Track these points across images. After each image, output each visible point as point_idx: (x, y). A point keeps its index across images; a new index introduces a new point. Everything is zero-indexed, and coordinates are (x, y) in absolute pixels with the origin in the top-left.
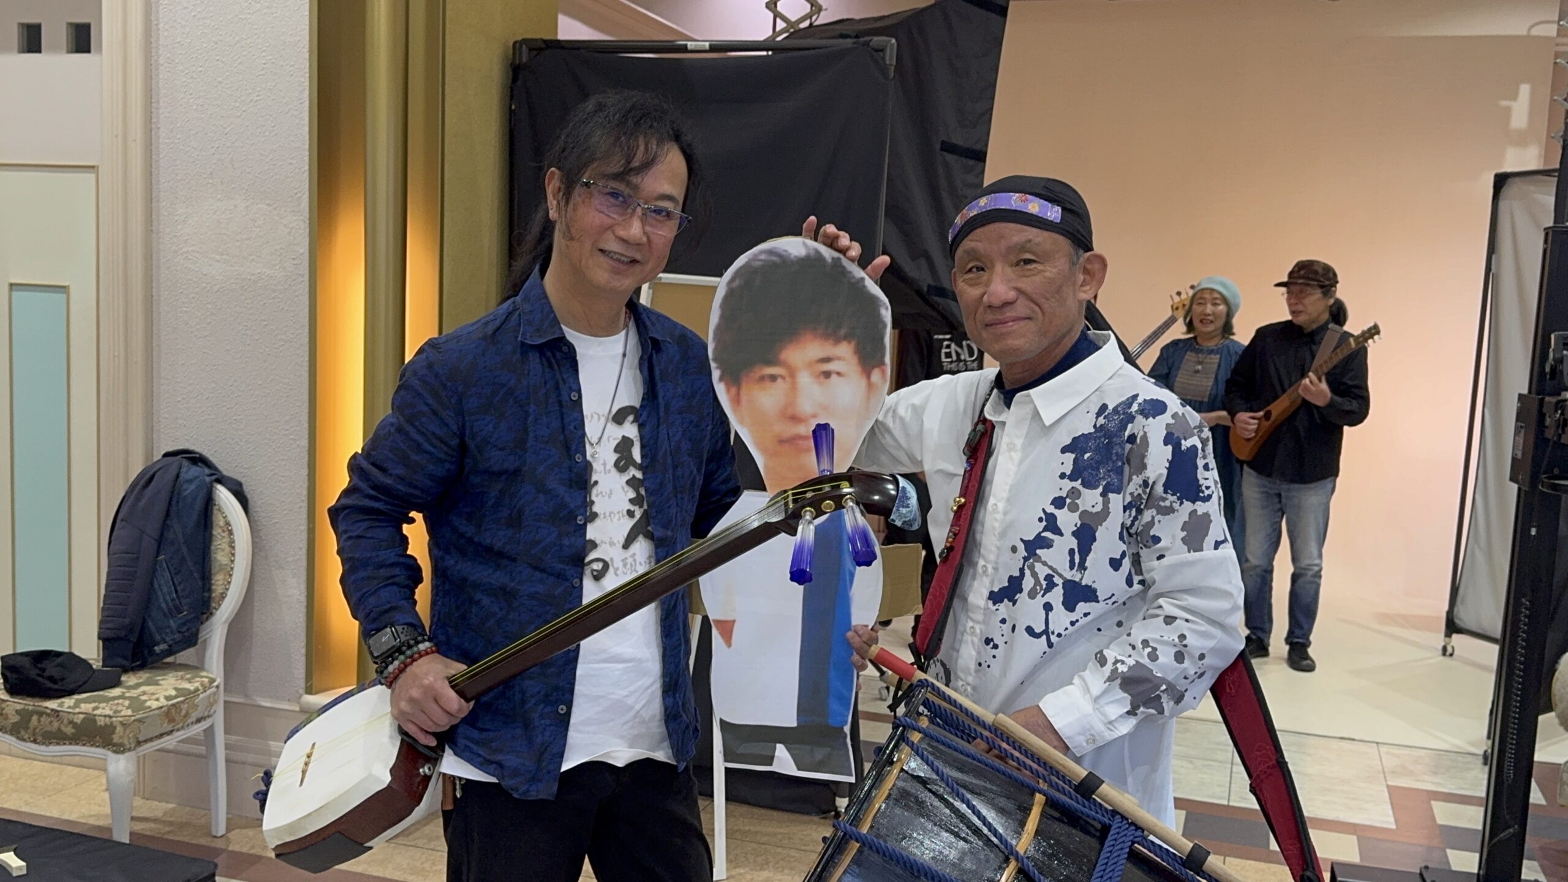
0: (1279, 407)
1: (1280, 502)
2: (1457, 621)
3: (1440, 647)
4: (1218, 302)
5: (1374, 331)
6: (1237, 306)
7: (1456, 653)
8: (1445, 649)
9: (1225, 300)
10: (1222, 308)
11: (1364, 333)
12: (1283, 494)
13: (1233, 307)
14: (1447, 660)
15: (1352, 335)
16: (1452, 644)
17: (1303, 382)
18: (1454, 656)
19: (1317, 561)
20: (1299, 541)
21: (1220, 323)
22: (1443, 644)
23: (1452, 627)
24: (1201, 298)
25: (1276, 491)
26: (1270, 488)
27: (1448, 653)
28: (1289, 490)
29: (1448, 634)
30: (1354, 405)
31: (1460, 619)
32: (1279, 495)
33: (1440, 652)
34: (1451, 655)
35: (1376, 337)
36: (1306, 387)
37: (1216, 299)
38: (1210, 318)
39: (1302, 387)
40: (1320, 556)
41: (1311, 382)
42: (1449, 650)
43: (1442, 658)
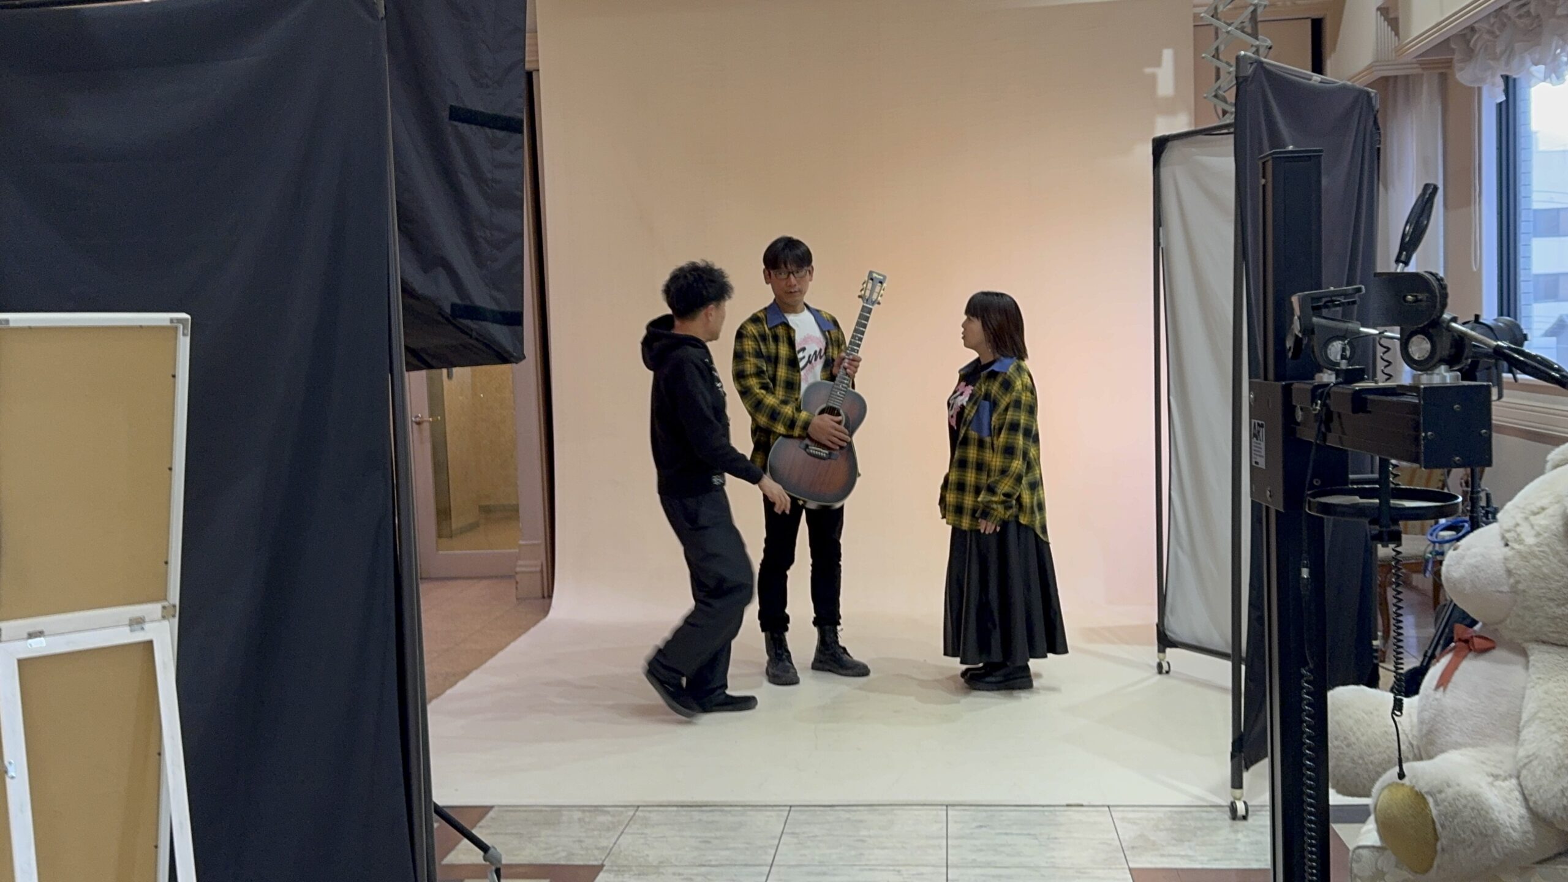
2: (1168, 633)
3: (1155, 665)
7: (1172, 668)
8: (1160, 666)
14: (1163, 677)
16: (1167, 659)
18: (1171, 673)
22: (1158, 660)
23: (1165, 641)
27: (1164, 671)
29: (1161, 650)
31: (1171, 632)
33: (1156, 670)
34: (1167, 672)
42: (1165, 667)
43: (1159, 677)
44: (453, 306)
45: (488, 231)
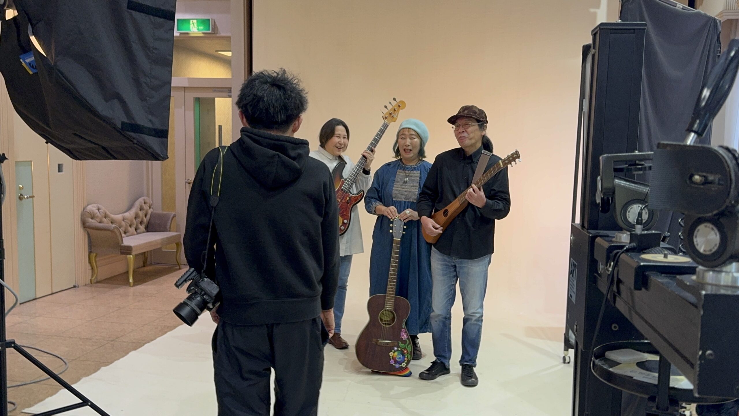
0: (454, 207)
1: (455, 271)
2: (571, 340)
3: (562, 358)
4: (413, 137)
5: (515, 156)
6: (427, 138)
9: (418, 135)
10: (417, 140)
11: (508, 157)
12: (457, 265)
13: (424, 139)
14: (566, 365)
15: (501, 159)
16: (569, 355)
17: (469, 191)
19: (479, 310)
20: (467, 297)
21: (416, 151)
22: (564, 355)
23: (568, 344)
24: (403, 134)
25: (453, 264)
26: (449, 262)
27: (566, 362)
28: (461, 263)
29: (566, 349)
30: (501, 205)
32: (455, 267)
33: (562, 361)
34: (569, 363)
35: (517, 160)
36: (470, 194)
37: (412, 135)
38: (409, 148)
39: (468, 194)
40: (482, 306)
41: (474, 190)
42: (567, 359)
43: (563, 365)
44: (123, 123)
45: (148, 80)
